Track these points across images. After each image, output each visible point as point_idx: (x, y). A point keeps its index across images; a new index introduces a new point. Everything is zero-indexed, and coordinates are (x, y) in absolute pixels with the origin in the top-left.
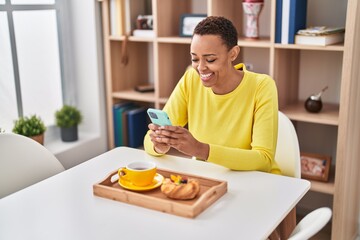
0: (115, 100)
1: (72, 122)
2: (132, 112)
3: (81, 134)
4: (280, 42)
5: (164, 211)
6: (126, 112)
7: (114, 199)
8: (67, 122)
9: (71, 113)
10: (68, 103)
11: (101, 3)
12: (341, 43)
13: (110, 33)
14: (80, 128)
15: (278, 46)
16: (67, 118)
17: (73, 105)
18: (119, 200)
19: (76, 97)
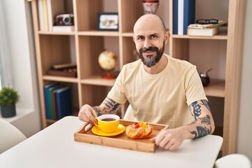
0: (45, 82)
1: (11, 101)
2: (59, 91)
3: (18, 110)
4: (177, 34)
5: (131, 149)
6: (54, 91)
7: (91, 143)
8: (6, 102)
9: (10, 94)
10: (7, 86)
11: (30, 3)
12: (225, 33)
13: (39, 29)
14: (17, 105)
15: (175, 36)
16: (6, 98)
17: (11, 87)
18: (95, 144)
19: (13, 81)
